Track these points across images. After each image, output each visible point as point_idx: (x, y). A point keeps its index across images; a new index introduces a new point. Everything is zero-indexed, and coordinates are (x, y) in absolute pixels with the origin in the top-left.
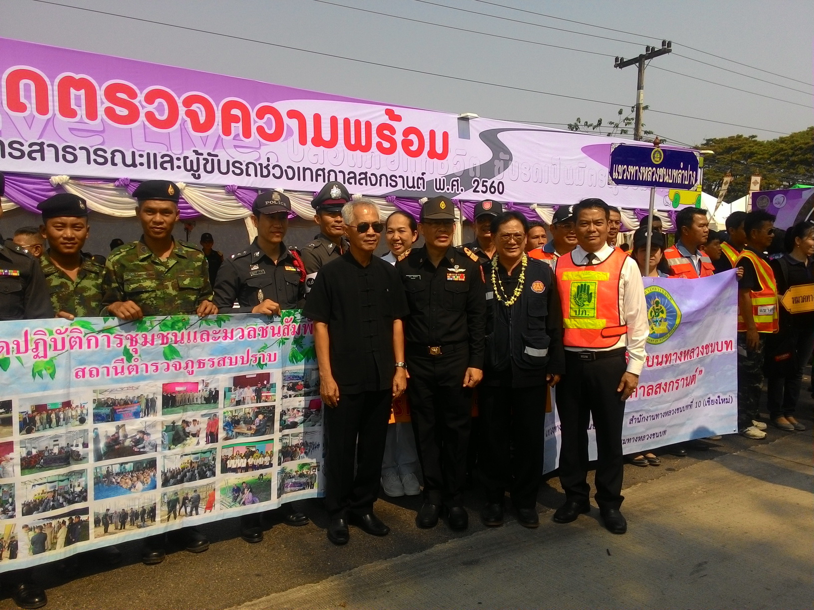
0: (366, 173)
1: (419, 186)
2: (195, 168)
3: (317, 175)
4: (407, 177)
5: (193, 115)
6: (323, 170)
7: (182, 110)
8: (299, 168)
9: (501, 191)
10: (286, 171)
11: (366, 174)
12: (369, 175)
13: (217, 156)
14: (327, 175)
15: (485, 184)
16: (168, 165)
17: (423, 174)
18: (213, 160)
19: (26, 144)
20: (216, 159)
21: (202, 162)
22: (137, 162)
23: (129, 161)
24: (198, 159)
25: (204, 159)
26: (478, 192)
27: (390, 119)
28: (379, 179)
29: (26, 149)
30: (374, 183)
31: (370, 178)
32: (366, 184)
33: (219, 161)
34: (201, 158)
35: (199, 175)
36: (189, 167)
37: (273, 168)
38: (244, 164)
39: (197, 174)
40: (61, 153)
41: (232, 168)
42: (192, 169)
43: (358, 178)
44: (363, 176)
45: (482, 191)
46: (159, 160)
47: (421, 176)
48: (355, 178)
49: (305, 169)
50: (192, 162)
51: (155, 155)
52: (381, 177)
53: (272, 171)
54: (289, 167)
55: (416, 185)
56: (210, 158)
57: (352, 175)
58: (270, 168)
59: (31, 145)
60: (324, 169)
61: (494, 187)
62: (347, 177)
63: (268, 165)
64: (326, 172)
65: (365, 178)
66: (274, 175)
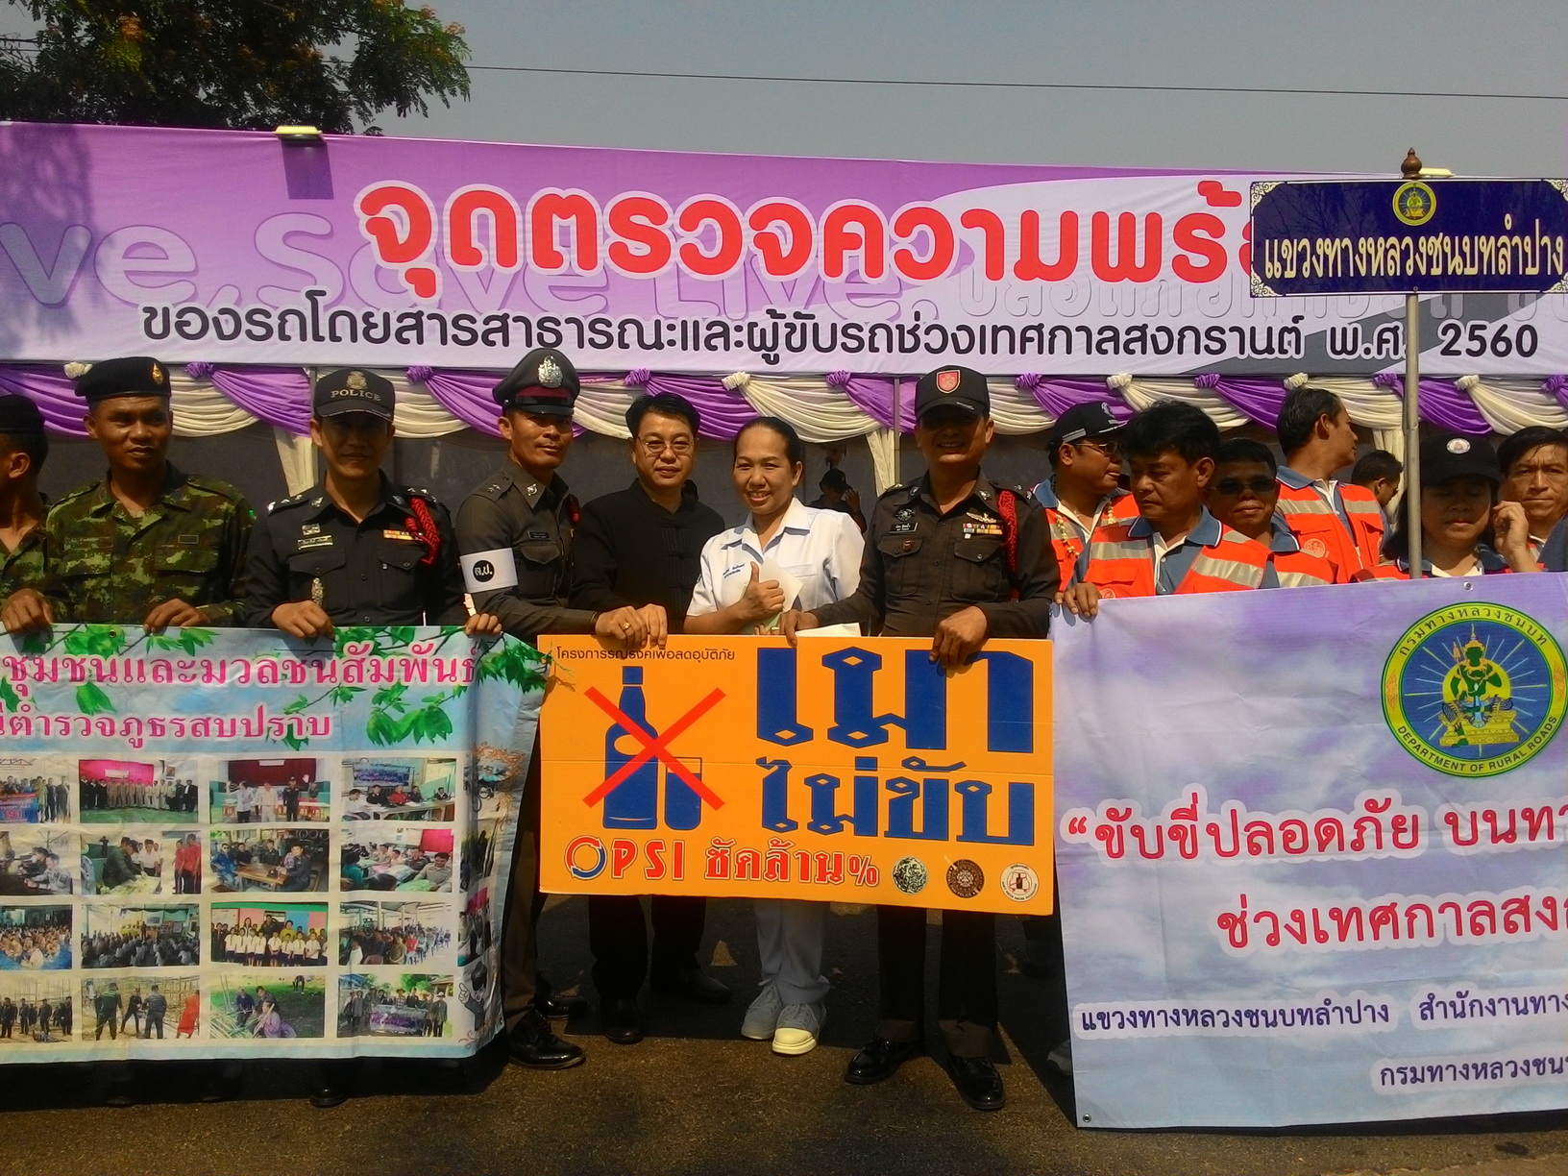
0: (1145, 326)
1: (1286, 347)
2: (769, 343)
3: (1025, 340)
4: (1253, 330)
5: (767, 243)
6: (1039, 328)
7: (748, 234)
8: (983, 329)
9: (1526, 347)
10: (954, 336)
11: (1143, 328)
12: (1150, 331)
13: (812, 317)
14: (1047, 337)
15: (1477, 333)
16: (719, 342)
17: (1296, 319)
18: (804, 326)
19: (480, 320)
20: (809, 323)
21: (783, 331)
22: (664, 340)
23: (649, 338)
24: (775, 326)
25: (787, 325)
26: (1458, 353)
27: (1211, 203)
28: (1176, 337)
29: (480, 327)
30: (1162, 346)
31: (1154, 337)
32: (1144, 351)
33: (815, 326)
34: (781, 323)
35: (777, 356)
36: (757, 343)
37: (927, 332)
38: (866, 329)
39: (772, 354)
40: (535, 331)
41: (841, 339)
42: (763, 346)
43: (1123, 338)
44: (1136, 334)
45: (1470, 352)
46: (703, 333)
47: (1291, 325)
48: (1115, 339)
49: (996, 330)
50: (763, 332)
51: (696, 324)
52: (1181, 333)
53: (924, 339)
54: (960, 328)
55: (1275, 345)
56: (798, 323)
57: (1108, 334)
58: (920, 333)
59: (486, 321)
60: (1041, 326)
61: (1507, 341)
62: (1096, 338)
63: (917, 327)
64: (1046, 331)
65: (1142, 339)
66: (927, 346)
